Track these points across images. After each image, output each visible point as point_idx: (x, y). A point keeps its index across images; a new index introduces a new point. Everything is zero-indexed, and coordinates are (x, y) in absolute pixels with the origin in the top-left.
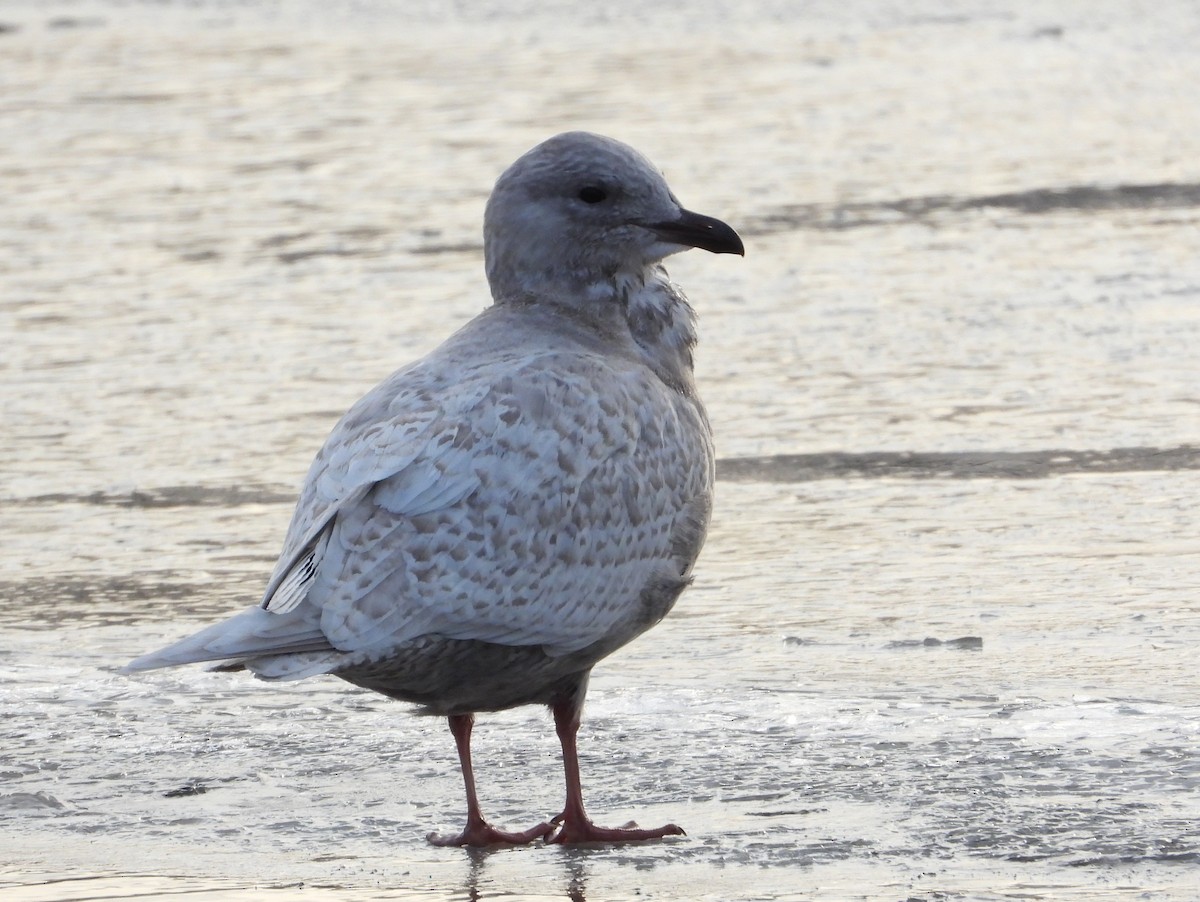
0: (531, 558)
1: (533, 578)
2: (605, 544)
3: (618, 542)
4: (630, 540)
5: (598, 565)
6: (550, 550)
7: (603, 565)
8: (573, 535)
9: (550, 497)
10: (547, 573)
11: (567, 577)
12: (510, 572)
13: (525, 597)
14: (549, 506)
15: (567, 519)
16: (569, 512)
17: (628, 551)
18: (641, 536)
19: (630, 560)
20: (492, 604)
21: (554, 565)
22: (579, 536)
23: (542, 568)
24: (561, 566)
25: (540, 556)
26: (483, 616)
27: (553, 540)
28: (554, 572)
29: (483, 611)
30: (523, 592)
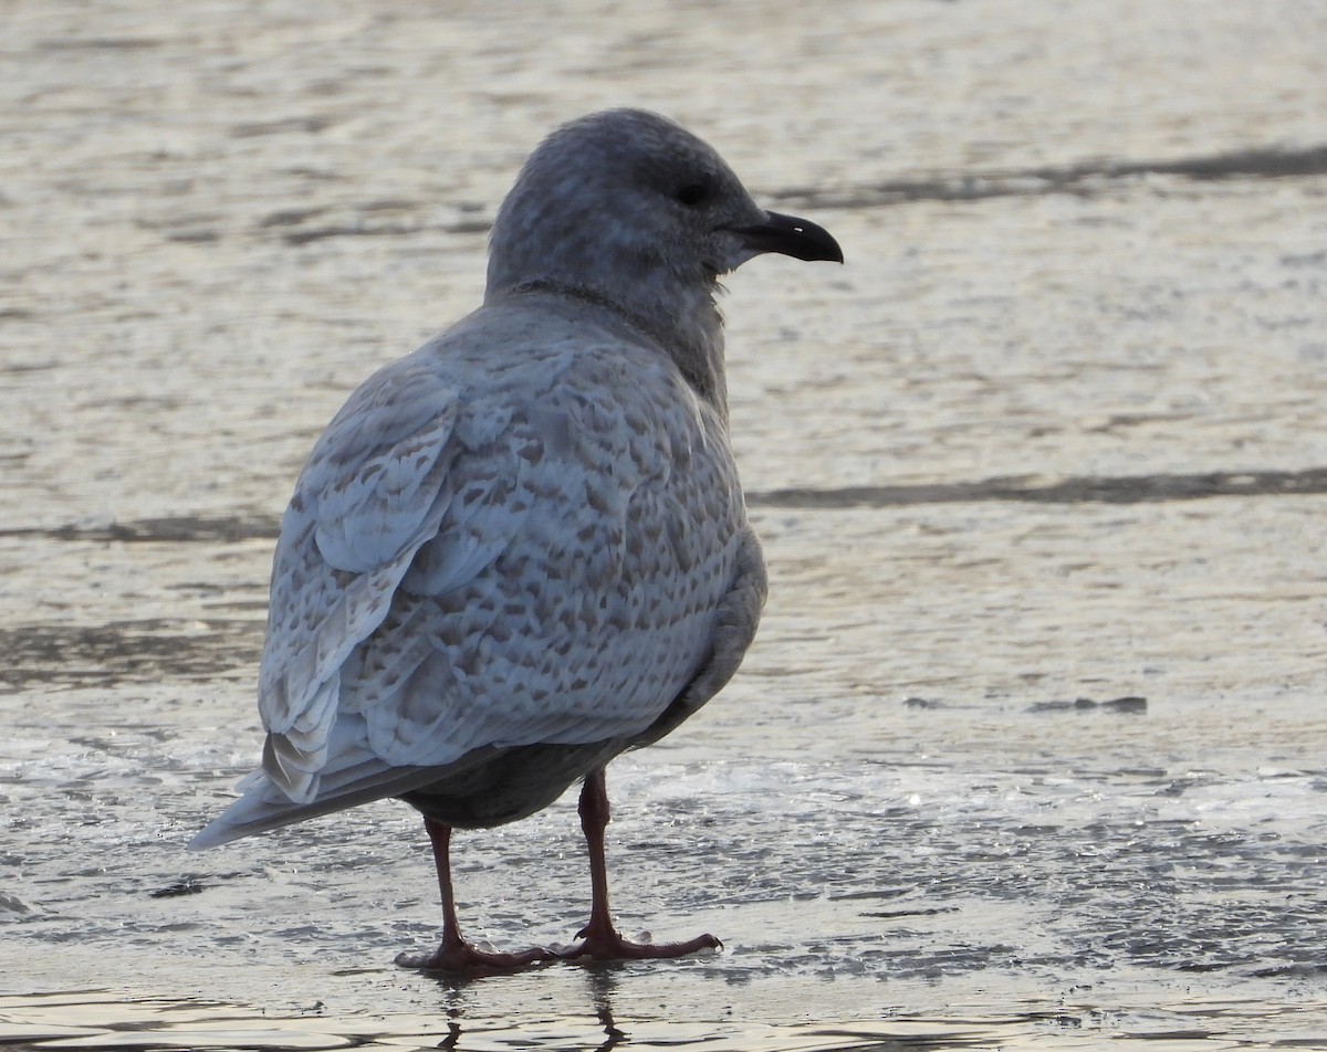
0: (583, 628)
2: (660, 600)
3: (672, 596)
4: (683, 590)
5: (653, 626)
6: (601, 614)
7: (658, 627)
8: (624, 595)
9: (596, 552)
11: (624, 649)
13: (584, 678)
14: (597, 563)
15: (618, 576)
16: (619, 567)
17: (683, 606)
21: (610, 635)
22: (631, 594)
23: (597, 641)
24: (617, 634)
25: (591, 623)
26: (543, 707)
27: (603, 603)
28: (612, 643)
29: (543, 701)
30: (582, 673)
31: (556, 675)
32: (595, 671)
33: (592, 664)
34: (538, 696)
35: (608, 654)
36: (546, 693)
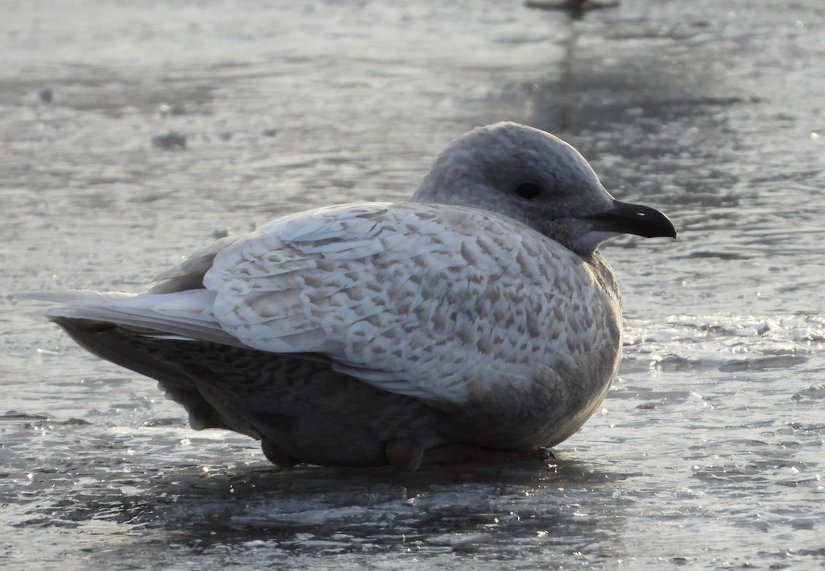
0: (431, 325)
1: (430, 342)
2: (503, 340)
3: (514, 344)
4: (524, 347)
5: (492, 355)
6: (449, 324)
7: (495, 358)
8: (472, 320)
9: (458, 280)
10: (443, 343)
11: (459, 353)
12: (409, 330)
13: (418, 355)
14: (456, 288)
15: (471, 304)
16: (474, 298)
17: (521, 356)
18: (535, 349)
19: (520, 363)
20: (388, 352)
21: (451, 339)
22: (478, 321)
23: (438, 337)
24: (457, 341)
25: (439, 324)
26: (378, 360)
27: (454, 317)
28: (450, 344)
29: (380, 356)
30: (418, 351)
31: (397, 343)
32: (428, 355)
33: (428, 349)
34: (378, 350)
35: (443, 349)
36: (385, 351)
